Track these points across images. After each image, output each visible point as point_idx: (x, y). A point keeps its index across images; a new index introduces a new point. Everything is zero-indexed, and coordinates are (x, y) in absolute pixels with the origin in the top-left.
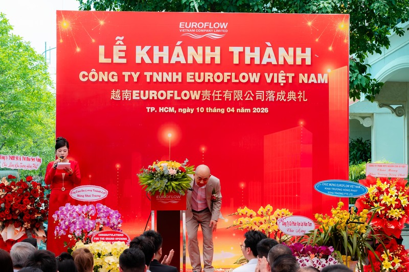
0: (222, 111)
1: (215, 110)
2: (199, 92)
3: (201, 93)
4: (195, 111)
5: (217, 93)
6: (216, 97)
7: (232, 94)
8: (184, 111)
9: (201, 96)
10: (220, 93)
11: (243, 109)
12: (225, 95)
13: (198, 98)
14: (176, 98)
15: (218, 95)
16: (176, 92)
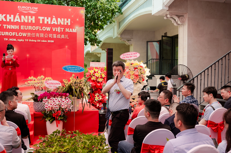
0: (36, 41)
1: (32, 41)
2: (26, 33)
3: (27, 34)
4: (25, 41)
5: (33, 34)
6: (33, 36)
7: (40, 35)
8: (20, 40)
9: (27, 35)
10: (35, 34)
11: (44, 40)
12: (37, 35)
13: (25, 36)
14: (17, 35)
15: (34, 35)
16: (16, 33)
